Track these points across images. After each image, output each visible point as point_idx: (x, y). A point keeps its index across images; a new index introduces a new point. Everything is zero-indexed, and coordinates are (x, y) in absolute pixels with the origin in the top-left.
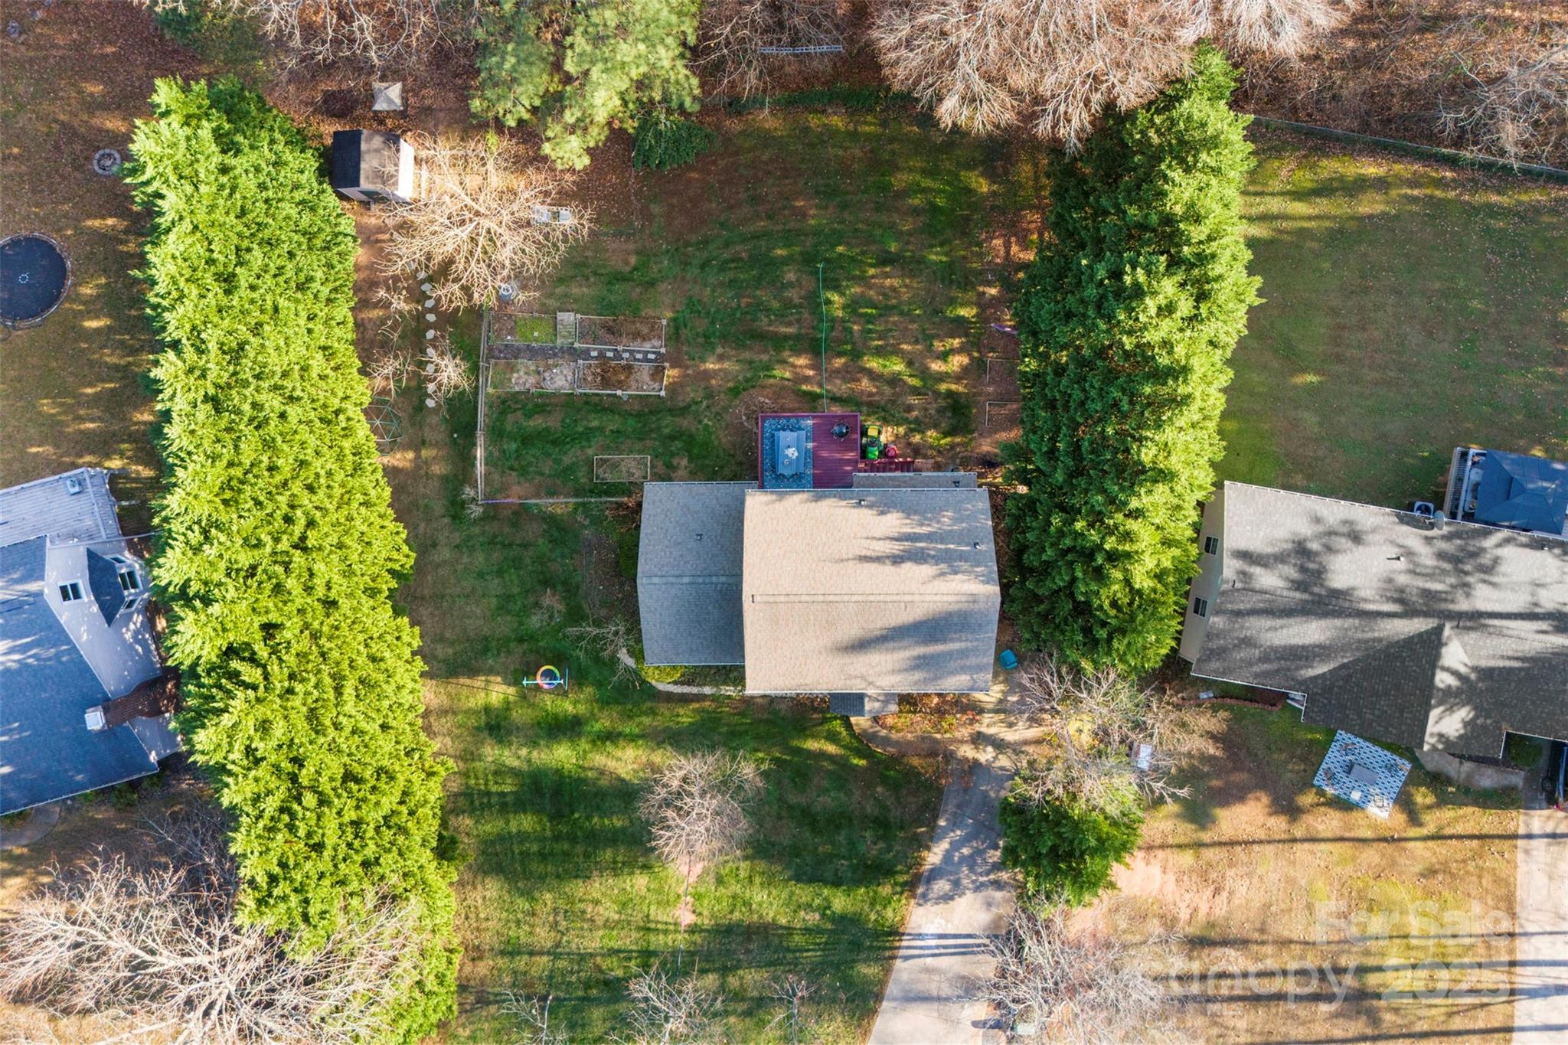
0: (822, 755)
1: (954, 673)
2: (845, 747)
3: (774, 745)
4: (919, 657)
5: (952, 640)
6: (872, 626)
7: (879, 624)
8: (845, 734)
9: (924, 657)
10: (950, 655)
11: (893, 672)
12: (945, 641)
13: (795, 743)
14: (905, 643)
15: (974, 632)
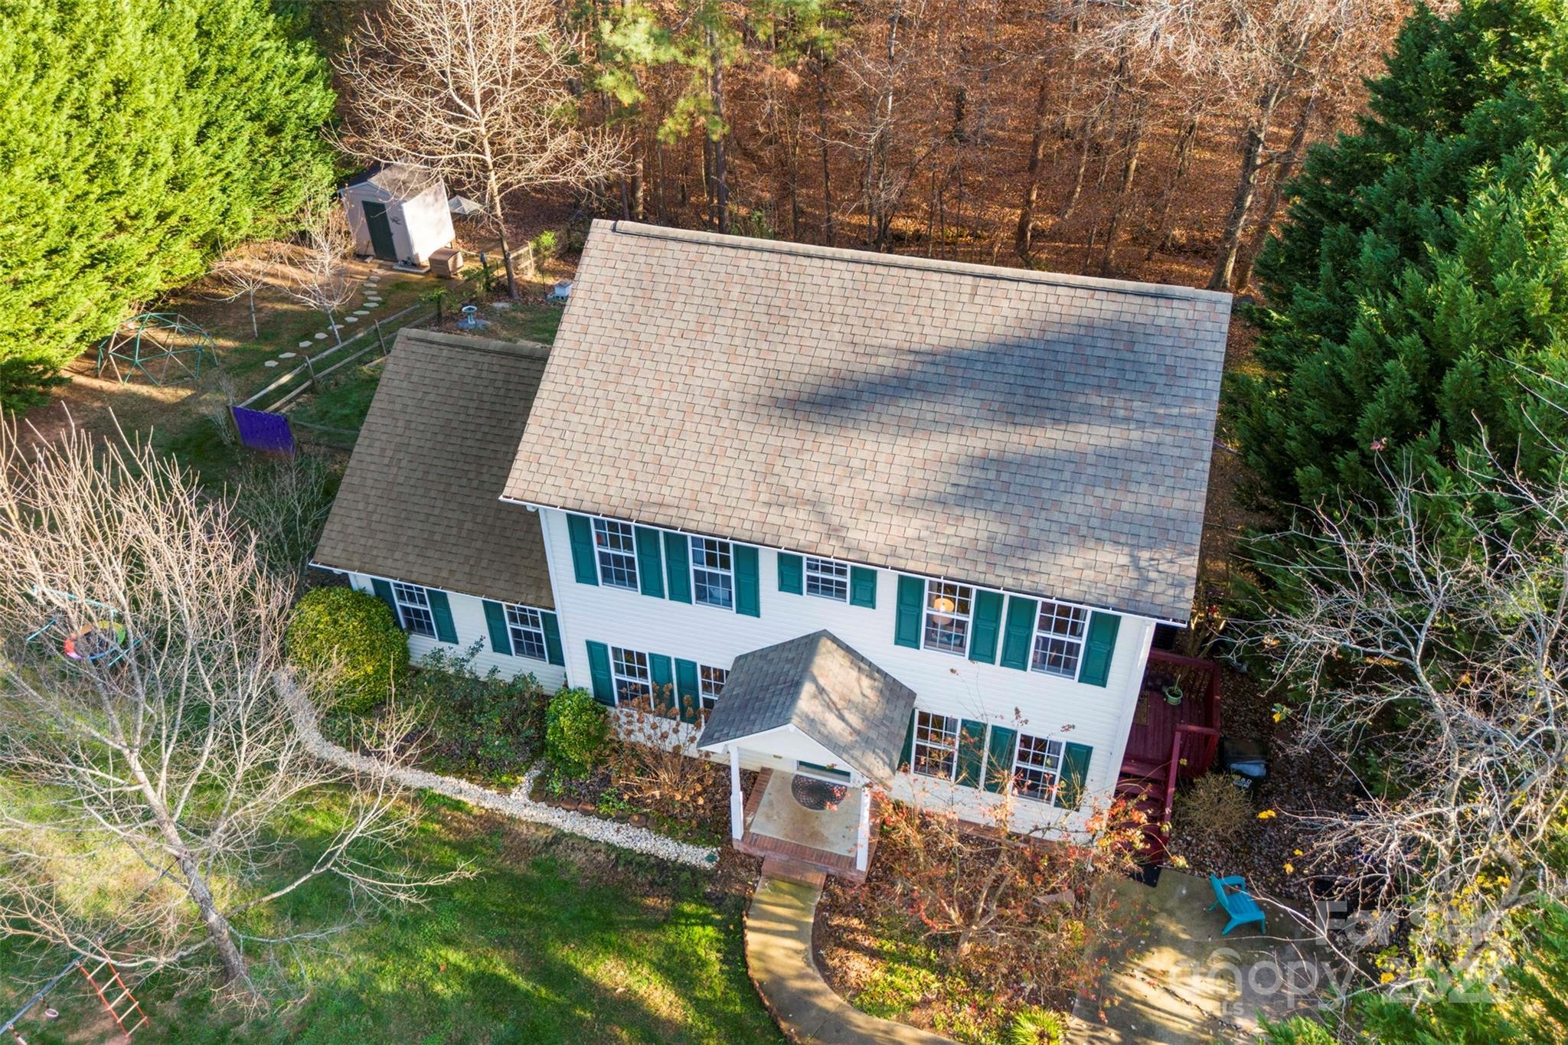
0: (629, 1008)
1: (1083, 534)
2: (700, 1006)
3: (502, 943)
4: (984, 462)
5: (1087, 414)
6: (877, 338)
7: (896, 337)
8: (716, 968)
9: (997, 463)
10: (1075, 463)
11: (905, 503)
12: (1063, 416)
13: (567, 954)
14: (955, 407)
15: (1150, 392)
